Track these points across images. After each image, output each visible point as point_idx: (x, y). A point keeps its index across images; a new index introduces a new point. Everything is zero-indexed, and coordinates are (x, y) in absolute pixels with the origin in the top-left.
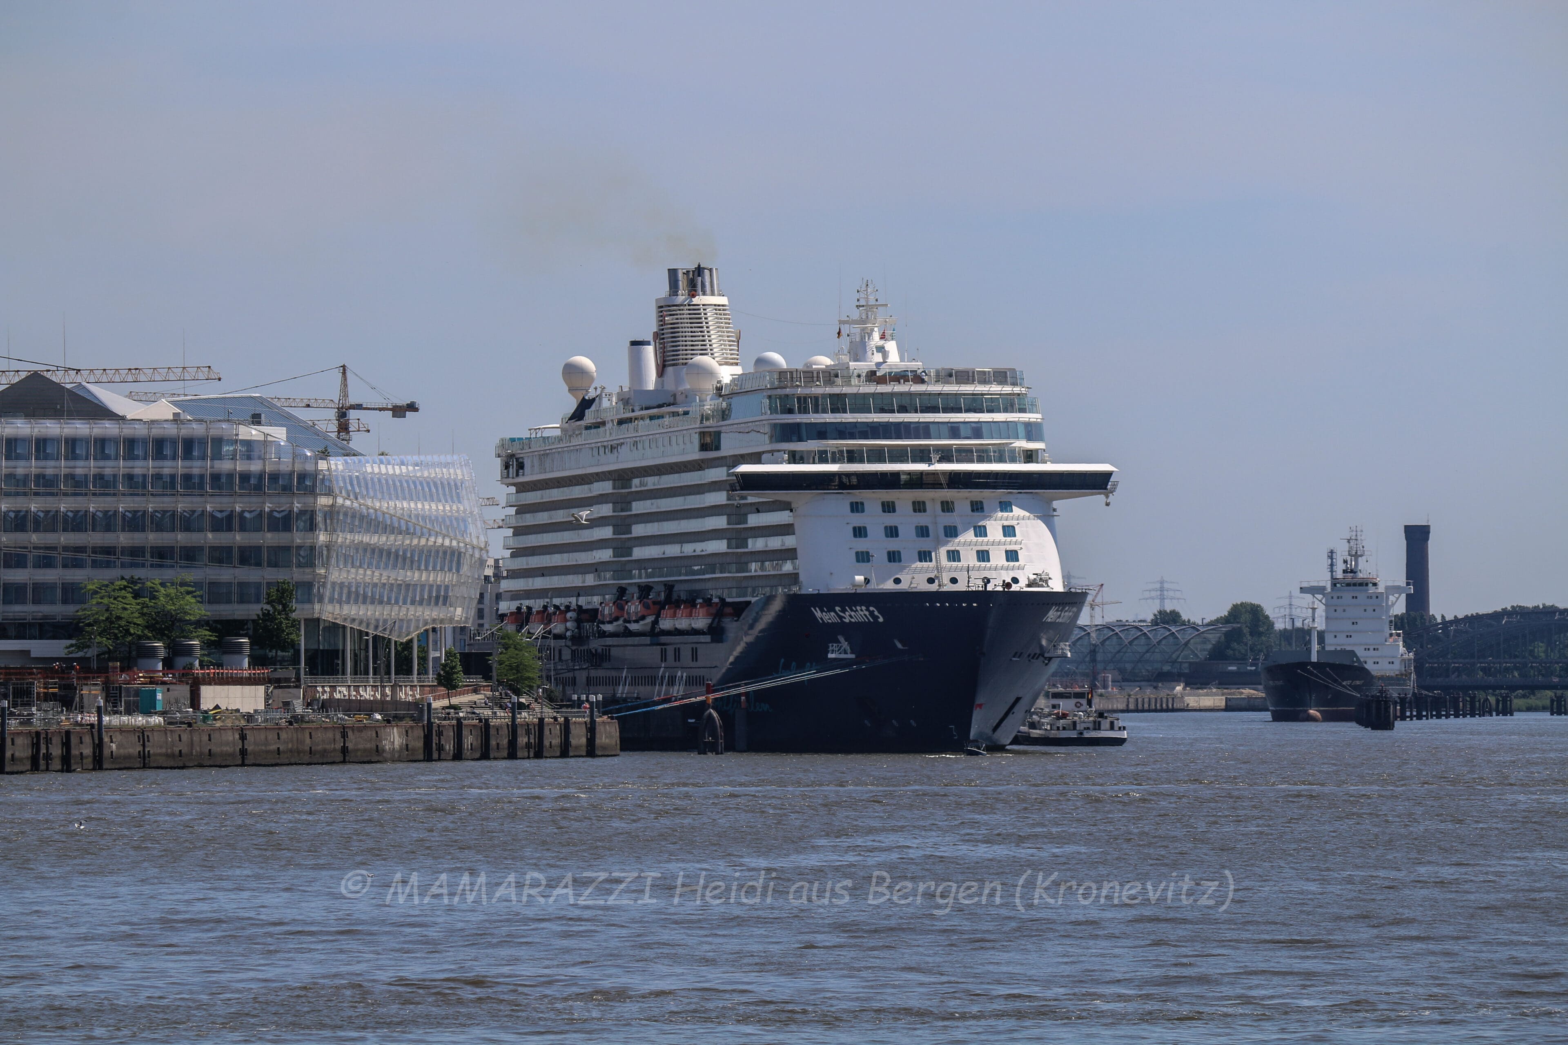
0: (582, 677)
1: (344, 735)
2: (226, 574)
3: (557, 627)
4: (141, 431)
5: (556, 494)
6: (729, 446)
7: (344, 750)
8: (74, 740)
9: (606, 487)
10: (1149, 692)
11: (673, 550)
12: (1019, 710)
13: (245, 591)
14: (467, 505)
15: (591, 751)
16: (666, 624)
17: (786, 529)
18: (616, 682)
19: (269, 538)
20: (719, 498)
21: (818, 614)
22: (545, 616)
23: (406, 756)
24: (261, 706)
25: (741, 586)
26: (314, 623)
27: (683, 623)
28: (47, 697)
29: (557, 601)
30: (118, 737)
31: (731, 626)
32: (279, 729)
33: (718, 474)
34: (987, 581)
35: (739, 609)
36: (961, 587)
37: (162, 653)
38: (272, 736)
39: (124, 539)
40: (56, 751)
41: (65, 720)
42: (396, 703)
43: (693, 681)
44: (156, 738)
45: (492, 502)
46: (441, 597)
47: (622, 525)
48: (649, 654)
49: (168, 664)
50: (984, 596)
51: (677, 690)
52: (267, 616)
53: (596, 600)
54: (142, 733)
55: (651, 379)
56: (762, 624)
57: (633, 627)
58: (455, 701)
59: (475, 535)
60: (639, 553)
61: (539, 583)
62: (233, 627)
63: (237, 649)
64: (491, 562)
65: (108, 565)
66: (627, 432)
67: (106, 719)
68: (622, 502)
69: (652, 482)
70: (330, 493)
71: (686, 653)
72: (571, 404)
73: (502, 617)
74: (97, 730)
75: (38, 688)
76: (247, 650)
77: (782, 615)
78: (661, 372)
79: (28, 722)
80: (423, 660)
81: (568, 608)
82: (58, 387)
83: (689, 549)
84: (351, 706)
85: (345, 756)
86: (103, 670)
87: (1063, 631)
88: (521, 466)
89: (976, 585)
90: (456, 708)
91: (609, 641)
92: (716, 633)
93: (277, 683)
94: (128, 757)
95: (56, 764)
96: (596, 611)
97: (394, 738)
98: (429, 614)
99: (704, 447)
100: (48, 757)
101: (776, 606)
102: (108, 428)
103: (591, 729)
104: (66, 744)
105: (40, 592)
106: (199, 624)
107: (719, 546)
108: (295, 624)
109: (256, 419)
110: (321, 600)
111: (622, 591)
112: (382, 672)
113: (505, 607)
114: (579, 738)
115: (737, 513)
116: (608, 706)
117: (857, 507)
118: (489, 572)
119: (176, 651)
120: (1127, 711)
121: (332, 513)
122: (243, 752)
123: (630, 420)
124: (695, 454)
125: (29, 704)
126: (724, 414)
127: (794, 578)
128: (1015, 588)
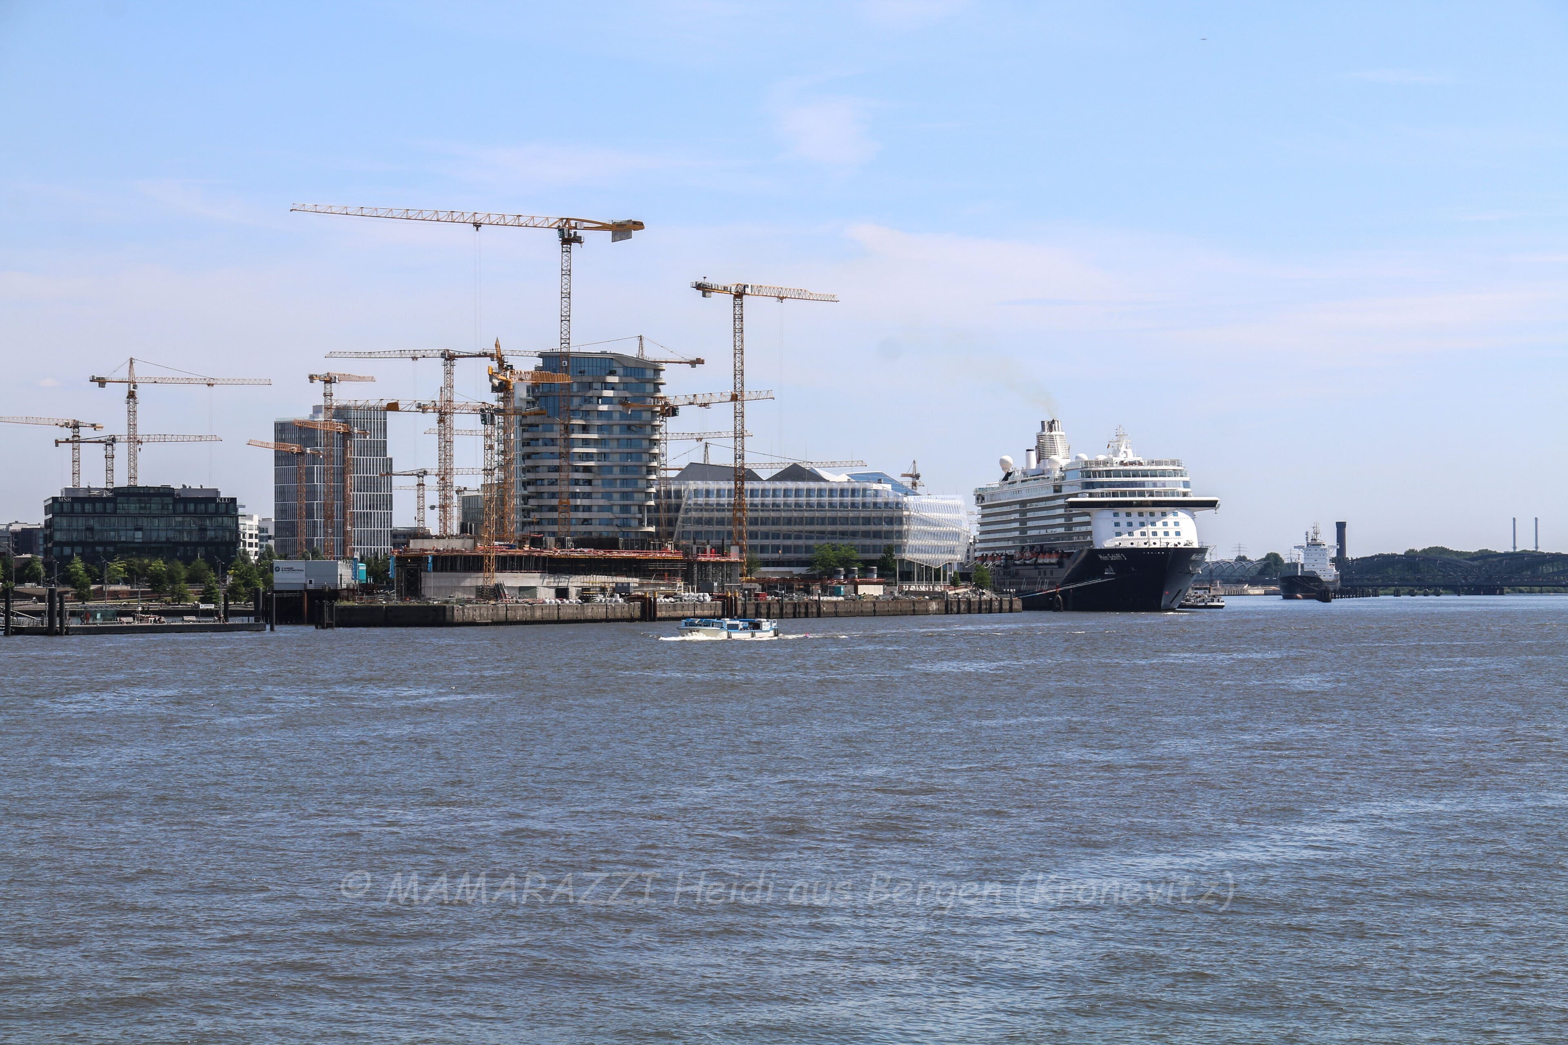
0: (1007, 582)
1: (914, 605)
2: (868, 542)
3: (997, 562)
4: (835, 486)
5: (997, 510)
6: (1065, 491)
7: (914, 610)
8: (809, 606)
9: (1017, 507)
10: (1234, 588)
11: (1043, 532)
12: (1181, 595)
13: (875, 549)
14: (962, 515)
15: (1011, 610)
16: (1040, 561)
17: (1088, 523)
18: (1021, 583)
19: (885, 527)
20: (1061, 511)
21: (1101, 557)
22: (993, 558)
23: (938, 612)
24: (882, 593)
25: (1073, 545)
26: (902, 561)
27: (1047, 561)
28: (799, 590)
29: (997, 552)
30: (826, 605)
31: (1066, 562)
32: (888, 602)
33: (1061, 502)
34: (1168, 544)
35: (1069, 555)
36: (1157, 546)
37: (843, 573)
38: (886, 605)
39: (830, 528)
40: (803, 610)
41: (806, 598)
42: (934, 592)
43: (1052, 584)
44: (841, 605)
45: (972, 513)
46: (952, 551)
47: (1023, 522)
48: (1034, 573)
49: (846, 577)
50: (1166, 550)
51: (1045, 587)
52: (883, 558)
53: (1013, 551)
54: (835, 603)
55: (1034, 464)
56: (1078, 561)
57: (1028, 562)
58: (957, 591)
59: (965, 527)
60: (1030, 533)
61: (991, 545)
62: (872, 562)
63: (872, 571)
64: (972, 537)
65: (823, 538)
66: (1026, 485)
67: (822, 598)
68: (1023, 513)
69: (1034, 505)
70: (908, 510)
71: (1048, 572)
72: (1003, 475)
73: (976, 558)
74: (818, 602)
75: (796, 586)
76: (876, 571)
77: (1086, 557)
78: (1038, 461)
79: (791, 599)
80: (945, 575)
81: (1002, 555)
82: (804, 469)
83: (1049, 531)
84: (916, 593)
85: (914, 613)
86: (820, 579)
87: (1198, 563)
88: (983, 499)
89: (1164, 545)
90: (958, 594)
91: (1018, 568)
92: (1060, 564)
93: (888, 584)
94: (830, 613)
95: (803, 615)
96: (1012, 556)
97: (934, 606)
98: (948, 557)
99: (1055, 491)
100: (799, 612)
101: (1084, 554)
102: (823, 485)
103: (1011, 602)
104: (807, 608)
105: (797, 549)
106: (857, 561)
107: (1061, 530)
108: (895, 561)
109: (879, 481)
110: (904, 551)
111: (1023, 548)
112: (928, 580)
113: (977, 554)
114: (1006, 606)
115: (1069, 517)
116: (1018, 593)
117: (1116, 515)
118: (971, 541)
119: (849, 572)
120: (1225, 595)
121: (909, 517)
122: (875, 611)
123: (1026, 481)
124: (1052, 494)
125: (792, 592)
126: (1063, 478)
127: (1091, 543)
128: (1179, 546)
